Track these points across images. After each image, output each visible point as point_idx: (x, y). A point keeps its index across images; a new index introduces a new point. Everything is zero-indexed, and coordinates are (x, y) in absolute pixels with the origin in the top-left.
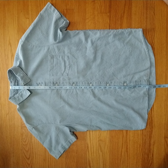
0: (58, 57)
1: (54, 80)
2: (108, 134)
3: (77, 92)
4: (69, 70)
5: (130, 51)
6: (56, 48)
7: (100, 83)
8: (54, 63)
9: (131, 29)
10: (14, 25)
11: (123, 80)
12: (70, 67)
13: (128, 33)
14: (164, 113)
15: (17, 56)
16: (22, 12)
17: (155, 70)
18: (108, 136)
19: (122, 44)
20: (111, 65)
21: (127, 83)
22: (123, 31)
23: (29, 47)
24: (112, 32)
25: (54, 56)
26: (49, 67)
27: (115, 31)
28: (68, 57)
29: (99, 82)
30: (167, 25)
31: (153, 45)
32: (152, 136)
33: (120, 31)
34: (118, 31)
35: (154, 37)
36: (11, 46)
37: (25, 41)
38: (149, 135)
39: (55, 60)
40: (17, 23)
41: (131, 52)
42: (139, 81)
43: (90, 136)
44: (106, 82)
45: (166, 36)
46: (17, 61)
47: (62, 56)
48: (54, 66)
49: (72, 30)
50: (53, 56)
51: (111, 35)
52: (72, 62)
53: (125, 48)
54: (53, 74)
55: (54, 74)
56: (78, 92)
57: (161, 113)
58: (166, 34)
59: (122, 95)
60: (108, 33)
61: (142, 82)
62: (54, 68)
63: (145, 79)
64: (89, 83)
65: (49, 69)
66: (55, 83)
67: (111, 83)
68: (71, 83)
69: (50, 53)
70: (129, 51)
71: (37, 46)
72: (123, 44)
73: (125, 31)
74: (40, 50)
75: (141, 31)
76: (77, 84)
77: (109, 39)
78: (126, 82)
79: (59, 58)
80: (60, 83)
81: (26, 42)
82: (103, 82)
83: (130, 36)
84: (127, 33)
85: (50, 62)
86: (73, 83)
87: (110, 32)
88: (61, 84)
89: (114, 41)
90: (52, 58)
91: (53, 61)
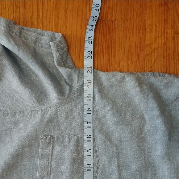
0: (67, 139)
6: (63, 116)
8: (54, 157)
25: (56, 138)
26: (39, 170)
39: (57, 148)
47: (78, 137)
48: (53, 165)
49: (108, 71)
50: (53, 139)
62: (53, 171)
65: (38, 176)
71: (8, 112)
74: (15, 123)
79: (70, 141)
85: (42, 155)
90: (49, 142)
91: (52, 151)
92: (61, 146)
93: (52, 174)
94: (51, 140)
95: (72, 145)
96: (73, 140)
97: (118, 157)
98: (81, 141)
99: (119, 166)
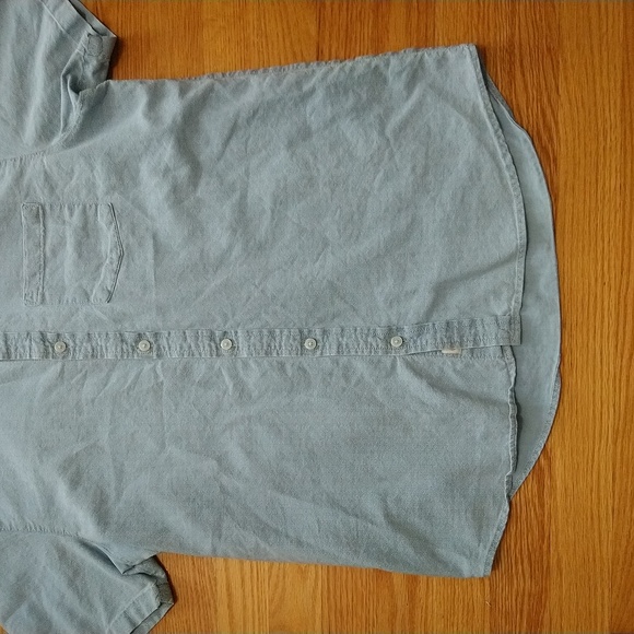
0: (66, 211)
1: (44, 321)
2: (319, 596)
3: (157, 377)
4: (117, 273)
5: (419, 171)
7: (271, 333)
8: (49, 241)
9: (420, 53)
11: (384, 322)
12: (121, 258)
13: (404, 75)
14: (610, 501)
17: (554, 262)
18: (319, 611)
19: (375, 135)
20: (326, 244)
21: (406, 336)
22: (377, 67)
24: (321, 75)
25: (47, 208)
26: (26, 262)
27: (337, 67)
28: (112, 208)
29: (265, 332)
30: (625, 27)
31: (551, 139)
32: (546, 621)
33: (362, 64)
34: (352, 70)
35: (554, 95)
38: (529, 614)
39: (51, 225)
41: (425, 173)
42: (466, 322)
43: (230, 607)
44: (301, 332)
45: (623, 87)
47: (85, 207)
48: (48, 254)
50: (43, 209)
51: (313, 91)
52: (133, 233)
53: (392, 156)
54: (43, 295)
55: (47, 294)
56: (162, 378)
57: (595, 500)
58: (619, 77)
59: (379, 394)
60: (299, 84)
61: (480, 328)
62: (49, 265)
63: (499, 313)
64: (218, 333)
65: (25, 272)
66: (49, 336)
67: (324, 332)
68: (129, 337)
69: (27, 195)
70: (413, 169)
72: (382, 133)
73: (387, 64)
75: (468, 60)
76: (156, 341)
77: (309, 109)
78: (399, 329)
79: (71, 215)
80: (73, 336)
82: (286, 332)
83: (417, 92)
84: (400, 73)
85: (28, 237)
86: (140, 337)
87: (307, 77)
88: (77, 342)
89: (333, 120)
90: (37, 216)
91: (44, 231)
92: (57, 223)
93: (47, 270)
94: (41, 211)
95: (76, 219)
96: (77, 212)
97: (155, 237)
98: (91, 213)
99: (157, 252)
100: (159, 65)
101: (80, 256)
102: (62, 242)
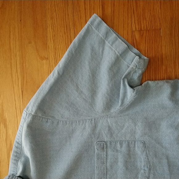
10: (14, 76)
12: (150, 170)
15: (17, 147)
16: (30, 43)
23: (47, 126)
28: (144, 143)
36: (6, 126)
37: (36, 112)
40: (19, 70)
46: (17, 161)
52: (156, 156)
81: (40, 115)
97: (167, 158)
98: (132, 146)
99: (169, 166)
100: (168, 71)
101: (127, 168)
102: (116, 161)
